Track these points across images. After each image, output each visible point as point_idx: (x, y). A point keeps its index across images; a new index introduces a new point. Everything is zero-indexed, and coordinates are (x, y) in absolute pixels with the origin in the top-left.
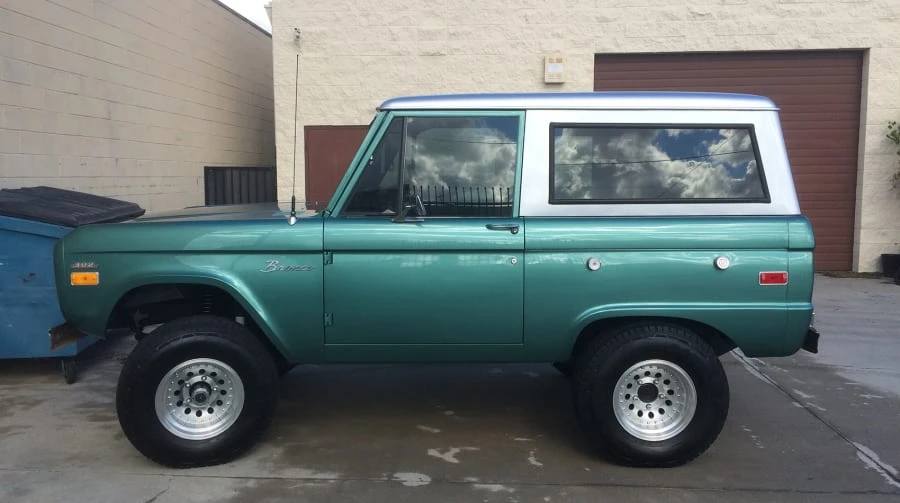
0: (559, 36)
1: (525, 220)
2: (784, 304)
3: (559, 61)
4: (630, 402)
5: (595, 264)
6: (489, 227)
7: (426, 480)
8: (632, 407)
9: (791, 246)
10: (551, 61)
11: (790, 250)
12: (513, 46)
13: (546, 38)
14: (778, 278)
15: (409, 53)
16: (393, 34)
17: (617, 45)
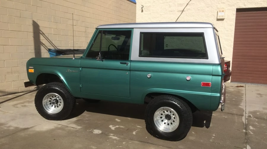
0: (224, 3)
1: (131, 61)
2: (210, 94)
3: (223, 11)
4: (162, 119)
5: (149, 76)
6: (121, 63)
7: (100, 132)
8: (162, 121)
9: (213, 74)
10: (220, 11)
11: (213, 75)
12: (208, 7)
13: (219, 4)
14: (208, 84)
15: (174, 11)
16: (170, 5)
17: (245, 5)
